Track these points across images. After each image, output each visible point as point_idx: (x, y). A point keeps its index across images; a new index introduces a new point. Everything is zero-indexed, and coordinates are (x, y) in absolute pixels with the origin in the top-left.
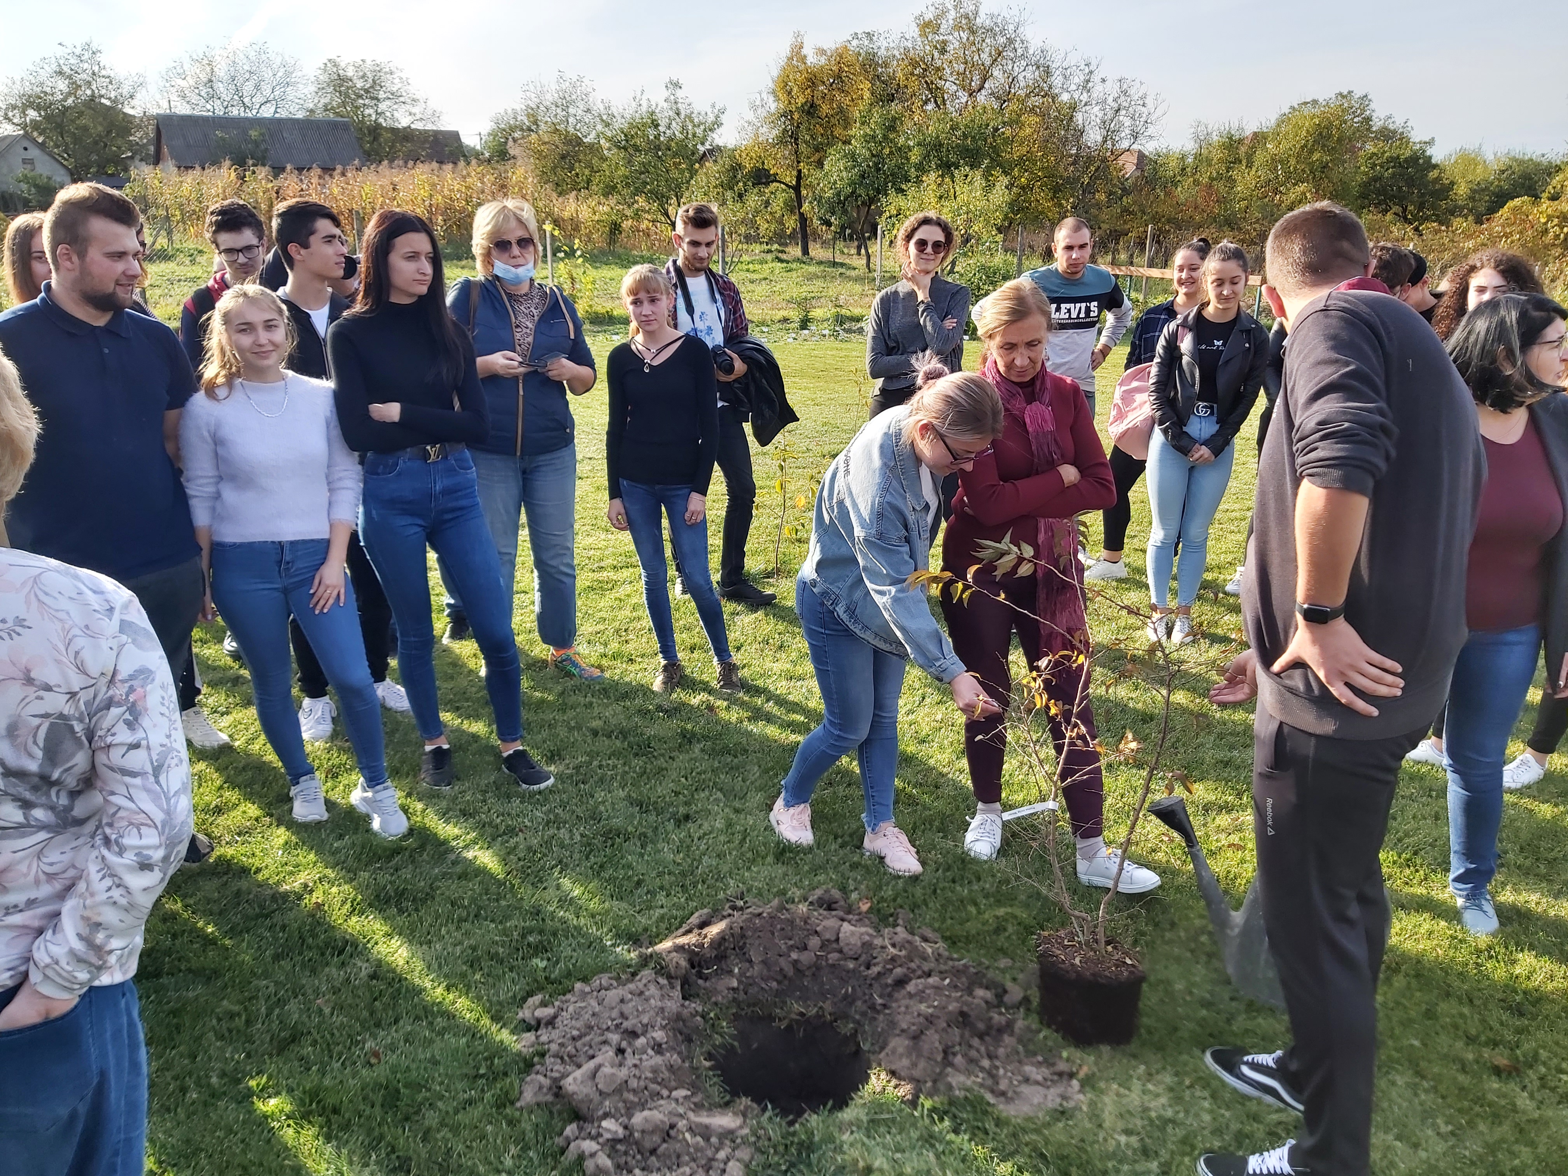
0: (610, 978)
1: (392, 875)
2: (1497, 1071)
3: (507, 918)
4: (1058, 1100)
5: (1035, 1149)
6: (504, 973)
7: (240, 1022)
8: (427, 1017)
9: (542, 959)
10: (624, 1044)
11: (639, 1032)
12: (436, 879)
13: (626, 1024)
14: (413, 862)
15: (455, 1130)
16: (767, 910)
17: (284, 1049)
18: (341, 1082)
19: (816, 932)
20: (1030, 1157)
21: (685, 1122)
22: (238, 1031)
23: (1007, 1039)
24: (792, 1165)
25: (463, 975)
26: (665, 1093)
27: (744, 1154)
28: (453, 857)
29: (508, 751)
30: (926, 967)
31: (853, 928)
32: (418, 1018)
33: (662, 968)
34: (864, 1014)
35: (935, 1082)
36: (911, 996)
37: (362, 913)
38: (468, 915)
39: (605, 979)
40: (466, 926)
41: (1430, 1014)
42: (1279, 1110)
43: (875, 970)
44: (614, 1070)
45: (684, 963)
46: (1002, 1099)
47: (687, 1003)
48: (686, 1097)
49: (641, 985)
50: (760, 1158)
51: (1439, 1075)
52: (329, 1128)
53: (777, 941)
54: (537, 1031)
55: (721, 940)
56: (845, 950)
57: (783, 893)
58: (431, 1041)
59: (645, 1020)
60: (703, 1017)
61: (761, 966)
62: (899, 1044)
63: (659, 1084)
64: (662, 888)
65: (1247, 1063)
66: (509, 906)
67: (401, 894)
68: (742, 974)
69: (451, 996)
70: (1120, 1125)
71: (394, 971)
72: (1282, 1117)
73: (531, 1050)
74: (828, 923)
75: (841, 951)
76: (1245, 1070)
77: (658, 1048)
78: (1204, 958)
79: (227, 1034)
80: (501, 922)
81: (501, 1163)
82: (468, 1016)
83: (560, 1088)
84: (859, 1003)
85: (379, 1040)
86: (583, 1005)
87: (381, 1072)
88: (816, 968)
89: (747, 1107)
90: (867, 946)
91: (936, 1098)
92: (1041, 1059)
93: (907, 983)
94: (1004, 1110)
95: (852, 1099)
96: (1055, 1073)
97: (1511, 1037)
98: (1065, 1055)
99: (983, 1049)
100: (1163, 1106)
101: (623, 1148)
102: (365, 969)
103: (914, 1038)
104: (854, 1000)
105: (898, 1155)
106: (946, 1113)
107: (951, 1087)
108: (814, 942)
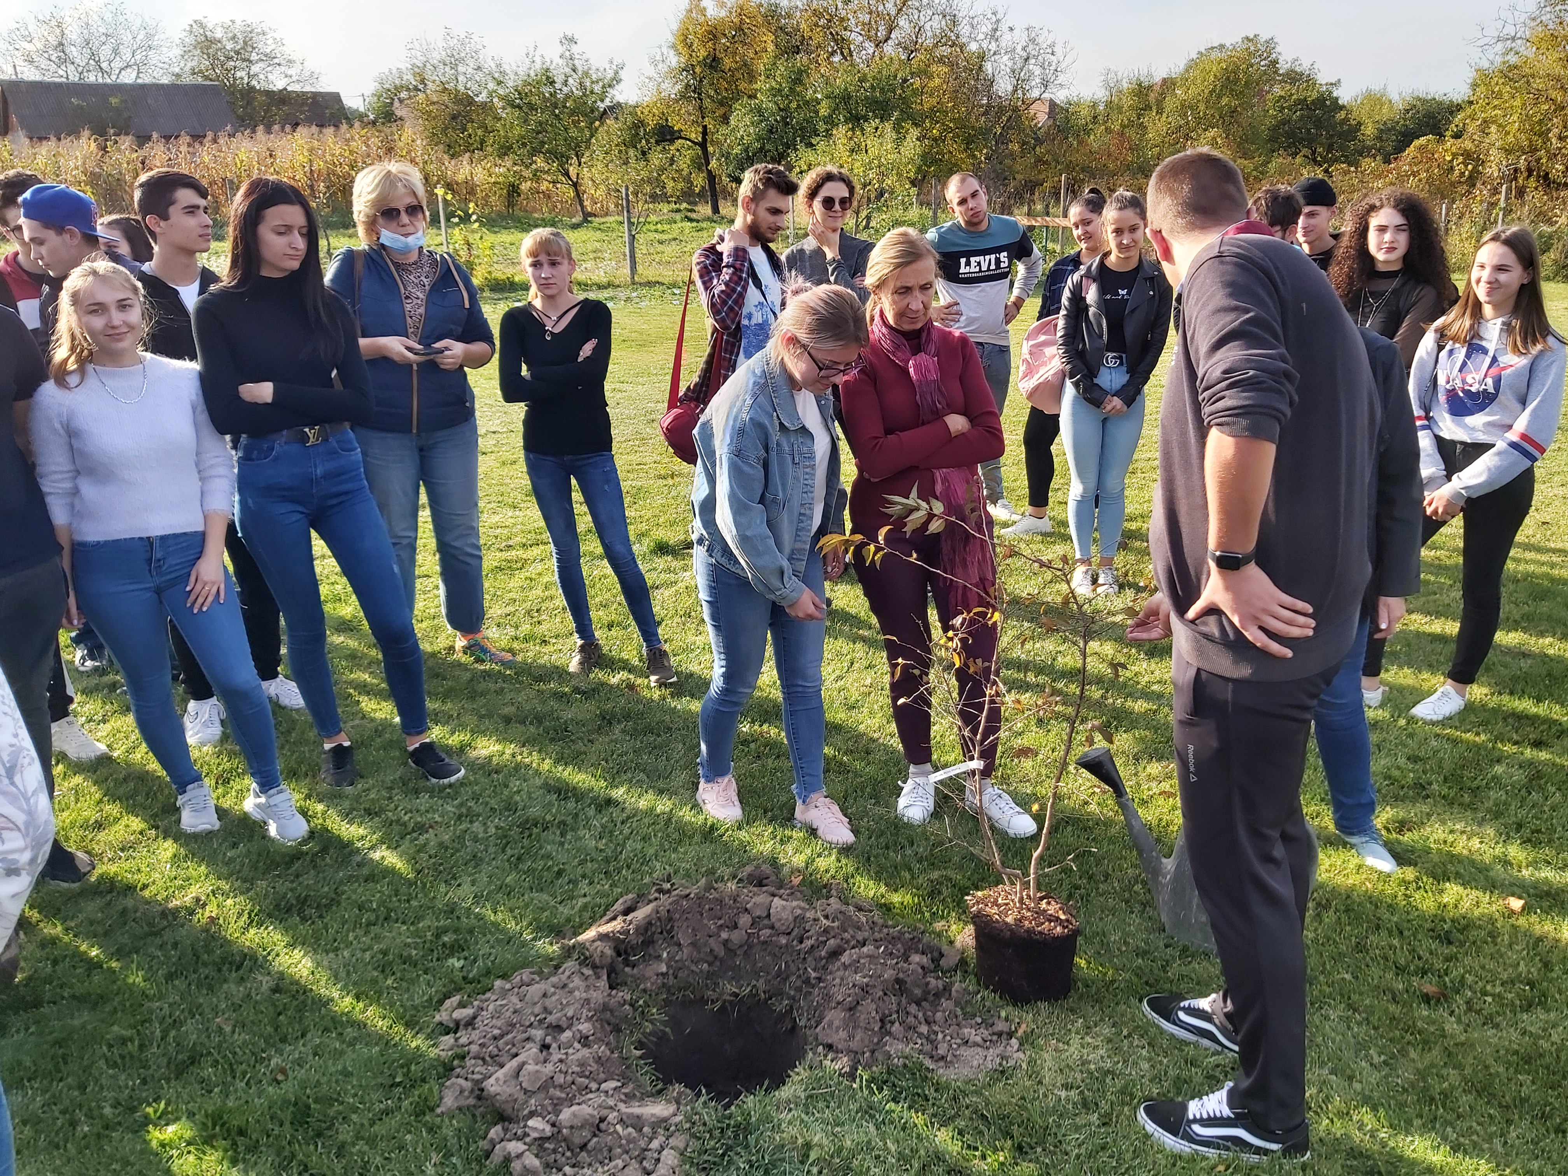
0: (532, 973)
1: (292, 882)
2: (1426, 999)
3: (419, 918)
4: (998, 1060)
5: (976, 1111)
6: (418, 976)
7: (133, 1047)
8: (336, 1028)
9: (459, 959)
10: (548, 1039)
11: (565, 1026)
12: (341, 883)
13: (550, 1019)
14: (314, 867)
15: (372, 1142)
16: (694, 891)
17: (182, 1074)
18: (247, 1102)
19: (746, 909)
20: (971, 1118)
21: (615, 1114)
22: (132, 1057)
23: (945, 1004)
24: (730, 1148)
25: (374, 981)
26: (594, 1086)
27: (679, 1141)
28: (358, 859)
30: (860, 936)
31: (784, 903)
32: (326, 1030)
33: (586, 958)
34: (798, 990)
35: (873, 1052)
37: (260, 924)
38: (377, 918)
39: (525, 975)
40: (375, 930)
41: (1360, 948)
42: (1217, 1053)
43: (808, 943)
44: (537, 1067)
45: (609, 952)
46: (942, 1064)
47: (614, 992)
48: (615, 1089)
49: (564, 977)
50: (695, 1144)
51: (1371, 1006)
52: (235, 1151)
53: (705, 921)
54: (455, 1033)
55: (647, 926)
56: (777, 925)
57: (711, 872)
58: (342, 1053)
59: (570, 1014)
60: (632, 1005)
61: (690, 948)
62: (834, 1016)
63: (587, 1077)
64: (584, 876)
65: (1184, 1009)
66: (421, 906)
67: (303, 902)
68: (671, 958)
69: (361, 1005)
70: (1060, 1081)
71: (297, 982)
72: (1219, 1059)
73: (450, 1053)
74: (758, 899)
75: (772, 927)
76: (1182, 1015)
77: (585, 1041)
78: (1137, 908)
79: (119, 1061)
80: (412, 923)
81: (423, 1171)
82: (380, 1023)
83: (482, 1090)
84: (793, 978)
85: (285, 1055)
86: (504, 1002)
87: (289, 1089)
88: (748, 946)
89: (680, 1094)
90: (799, 920)
91: (874, 1068)
92: (979, 1020)
93: (841, 954)
94: (944, 1074)
95: (789, 1076)
96: (994, 1034)
97: (1439, 965)
98: (1003, 1014)
99: (920, 1015)
100: (1102, 1057)
101: (551, 1146)
102: (266, 983)
103: (850, 1009)
104: (788, 977)
105: (838, 1129)
106: (885, 1082)
107: (889, 1056)
108: (745, 920)
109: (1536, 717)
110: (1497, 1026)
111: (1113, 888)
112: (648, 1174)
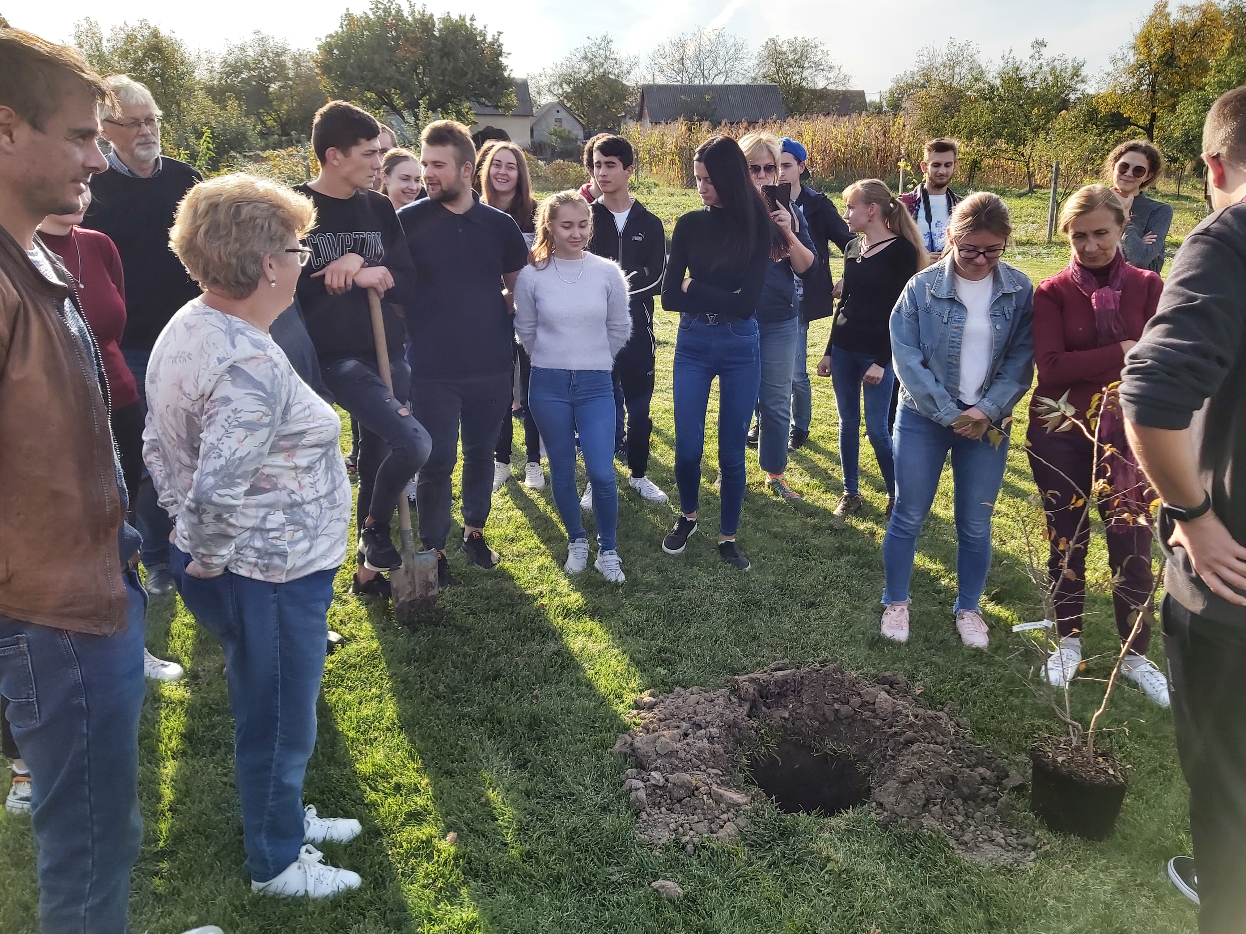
0: (702, 689)
4: (1011, 862)
6: (636, 671)
9: (665, 669)
10: (688, 730)
11: (703, 726)
13: (696, 719)
17: (486, 681)
19: (860, 694)
21: (708, 789)
26: (703, 767)
27: (742, 821)
32: (571, 684)
33: (736, 690)
34: (877, 761)
36: (913, 754)
37: (566, 616)
39: (696, 689)
43: (894, 730)
44: (668, 741)
45: (753, 692)
46: (962, 847)
47: (748, 719)
48: (716, 775)
49: (713, 696)
50: (752, 828)
53: (826, 692)
54: (641, 710)
55: (784, 682)
56: (878, 711)
59: (708, 719)
60: (756, 731)
61: (810, 707)
62: (892, 785)
63: (701, 761)
68: (794, 710)
71: (571, 654)
73: (631, 720)
74: (871, 690)
75: (874, 711)
77: (711, 739)
84: (876, 752)
85: (543, 690)
86: (675, 701)
87: (536, 709)
88: (852, 719)
89: (757, 794)
90: (896, 713)
91: (905, 830)
92: (1013, 831)
93: (913, 744)
94: (960, 853)
95: (841, 813)
96: (1020, 844)
98: (1037, 833)
99: (962, 808)
101: (661, 793)
103: (904, 783)
104: (873, 749)
106: (909, 842)
107: (921, 826)
108: (855, 701)
112: (712, 833)
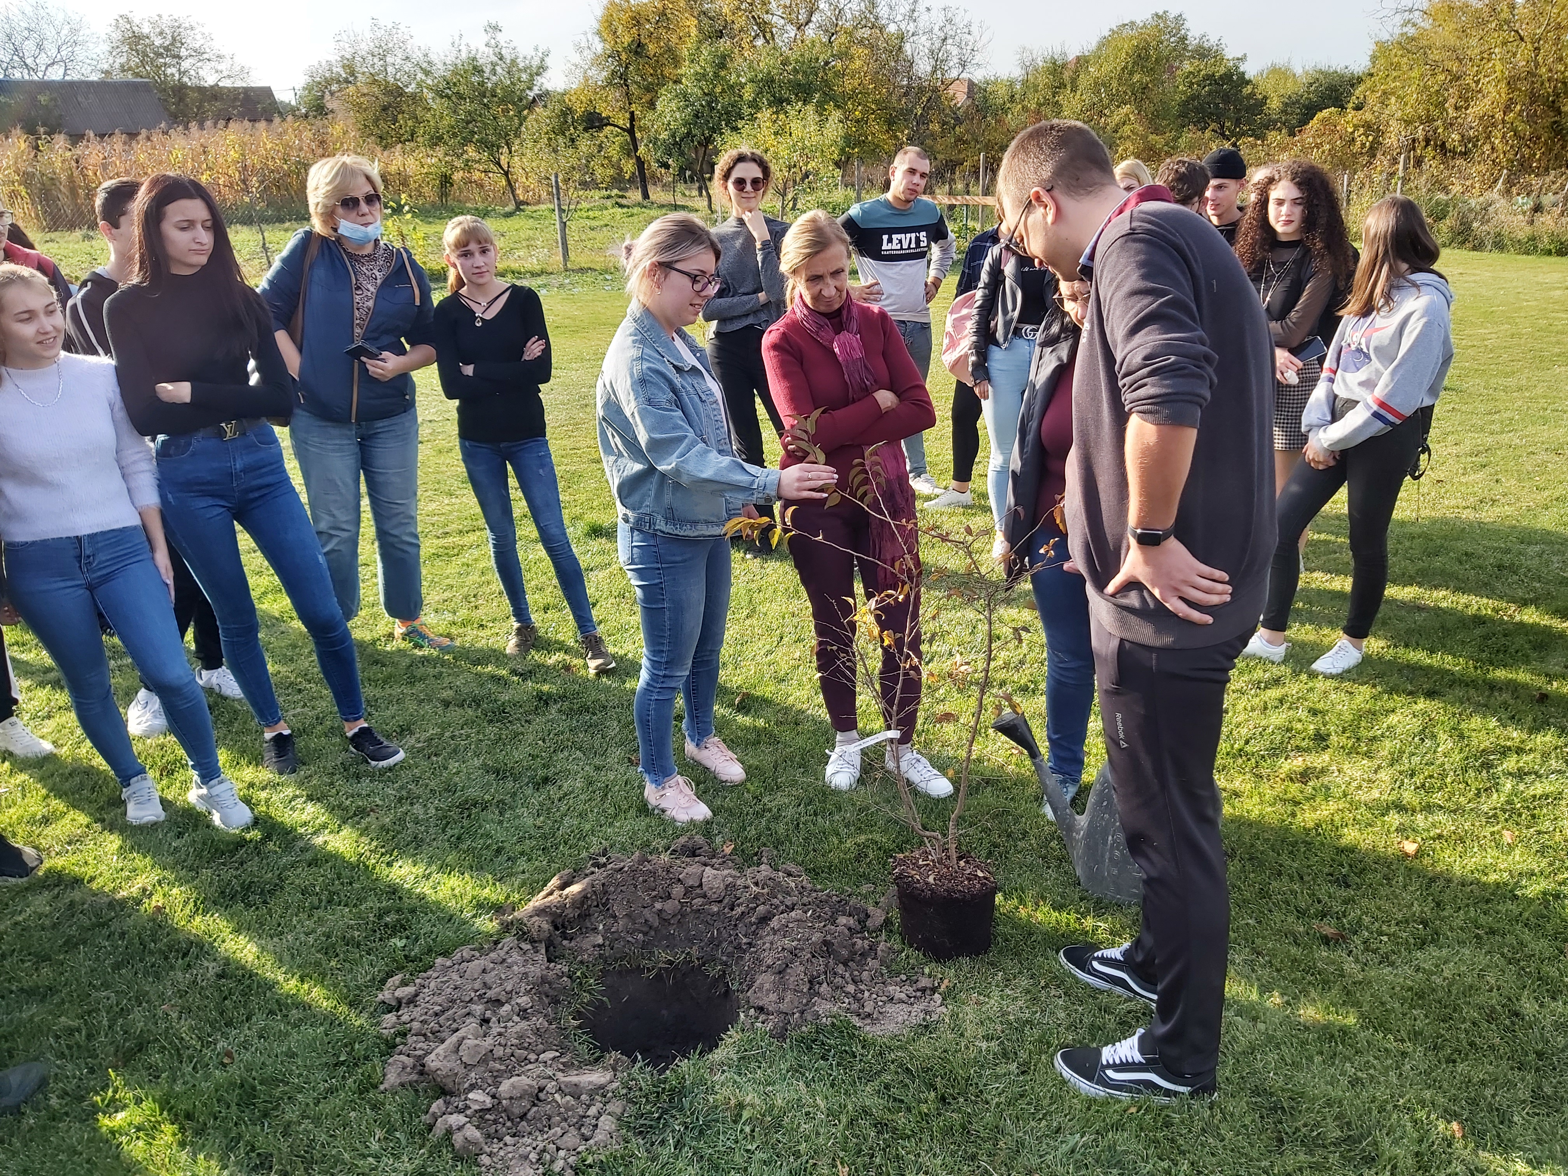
0: (473, 950)
1: (237, 869)
2: (1326, 940)
3: (361, 900)
4: (922, 1015)
5: (901, 1065)
6: (361, 957)
7: (80, 1038)
8: (281, 1011)
9: (401, 939)
10: (488, 1014)
11: (504, 1000)
12: (285, 868)
13: (490, 994)
14: (258, 854)
15: (317, 1120)
16: (627, 864)
17: (129, 1061)
18: (194, 1086)
19: (679, 880)
20: (897, 1073)
21: (554, 1083)
22: (79, 1047)
23: (872, 963)
24: (665, 1112)
25: (318, 964)
26: (533, 1057)
27: (616, 1107)
28: (301, 844)
29: (351, 730)
30: (789, 901)
31: (716, 872)
32: (271, 1012)
33: (524, 933)
34: (730, 955)
35: (802, 1012)
36: (775, 932)
37: (205, 912)
38: (320, 901)
39: (466, 952)
40: (318, 913)
41: (1263, 893)
42: (1130, 1000)
43: (739, 910)
44: (476, 1042)
45: (546, 926)
46: (869, 1021)
47: (552, 964)
48: (553, 1059)
49: (502, 953)
50: (632, 1109)
51: (1273, 949)
52: (183, 1134)
53: (640, 893)
54: (398, 1011)
55: (583, 899)
56: (709, 893)
57: (647, 844)
58: (287, 1034)
59: (509, 988)
60: (570, 977)
61: (625, 920)
62: (765, 980)
63: (526, 1049)
64: (522, 853)
65: (1097, 959)
66: (363, 888)
67: (247, 888)
68: (607, 930)
69: (306, 986)
70: (981, 1032)
71: (243, 968)
72: (1131, 1005)
73: (392, 1031)
74: (691, 870)
75: (704, 896)
76: (1095, 964)
77: (523, 1014)
78: (1055, 863)
79: (67, 1052)
80: (355, 906)
81: (367, 1147)
82: (325, 1004)
83: (423, 1065)
84: (725, 945)
85: (231, 1039)
86: (445, 979)
87: (235, 1072)
88: (681, 915)
89: (617, 1061)
90: (730, 888)
91: (804, 1028)
92: (904, 977)
93: (770, 920)
94: (870, 1031)
95: (723, 1040)
96: (918, 990)
97: (1338, 908)
98: (927, 971)
99: (847, 975)
100: (1021, 1008)
101: (492, 1117)
102: (212, 968)
103: (780, 973)
104: (720, 942)
105: (770, 1088)
106: (814, 1041)
107: (817, 1016)
108: (678, 890)
109: (1430, 667)
110: (1392, 964)
111: (1031, 845)
112: (587, 1140)
